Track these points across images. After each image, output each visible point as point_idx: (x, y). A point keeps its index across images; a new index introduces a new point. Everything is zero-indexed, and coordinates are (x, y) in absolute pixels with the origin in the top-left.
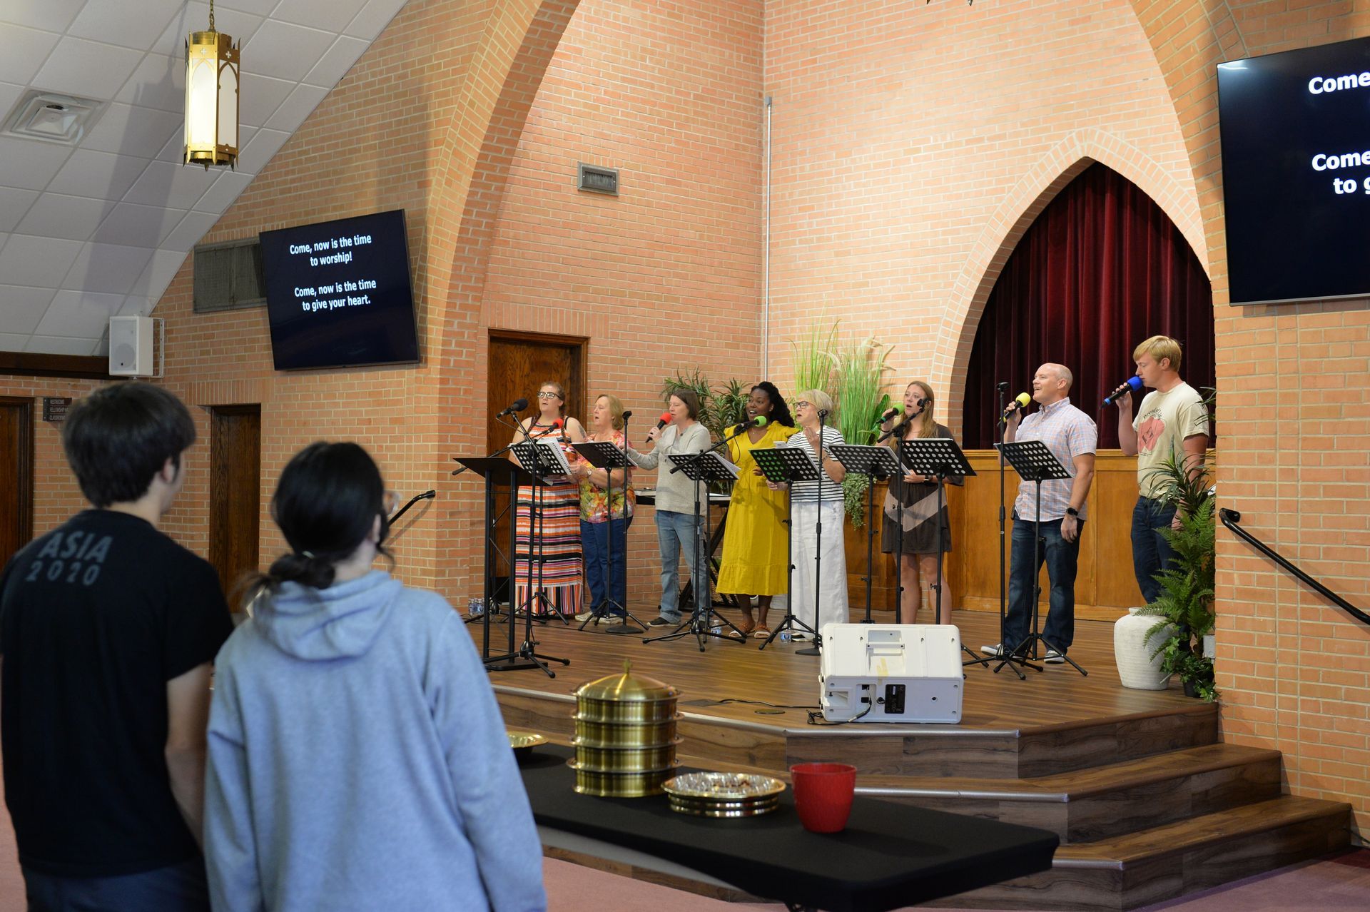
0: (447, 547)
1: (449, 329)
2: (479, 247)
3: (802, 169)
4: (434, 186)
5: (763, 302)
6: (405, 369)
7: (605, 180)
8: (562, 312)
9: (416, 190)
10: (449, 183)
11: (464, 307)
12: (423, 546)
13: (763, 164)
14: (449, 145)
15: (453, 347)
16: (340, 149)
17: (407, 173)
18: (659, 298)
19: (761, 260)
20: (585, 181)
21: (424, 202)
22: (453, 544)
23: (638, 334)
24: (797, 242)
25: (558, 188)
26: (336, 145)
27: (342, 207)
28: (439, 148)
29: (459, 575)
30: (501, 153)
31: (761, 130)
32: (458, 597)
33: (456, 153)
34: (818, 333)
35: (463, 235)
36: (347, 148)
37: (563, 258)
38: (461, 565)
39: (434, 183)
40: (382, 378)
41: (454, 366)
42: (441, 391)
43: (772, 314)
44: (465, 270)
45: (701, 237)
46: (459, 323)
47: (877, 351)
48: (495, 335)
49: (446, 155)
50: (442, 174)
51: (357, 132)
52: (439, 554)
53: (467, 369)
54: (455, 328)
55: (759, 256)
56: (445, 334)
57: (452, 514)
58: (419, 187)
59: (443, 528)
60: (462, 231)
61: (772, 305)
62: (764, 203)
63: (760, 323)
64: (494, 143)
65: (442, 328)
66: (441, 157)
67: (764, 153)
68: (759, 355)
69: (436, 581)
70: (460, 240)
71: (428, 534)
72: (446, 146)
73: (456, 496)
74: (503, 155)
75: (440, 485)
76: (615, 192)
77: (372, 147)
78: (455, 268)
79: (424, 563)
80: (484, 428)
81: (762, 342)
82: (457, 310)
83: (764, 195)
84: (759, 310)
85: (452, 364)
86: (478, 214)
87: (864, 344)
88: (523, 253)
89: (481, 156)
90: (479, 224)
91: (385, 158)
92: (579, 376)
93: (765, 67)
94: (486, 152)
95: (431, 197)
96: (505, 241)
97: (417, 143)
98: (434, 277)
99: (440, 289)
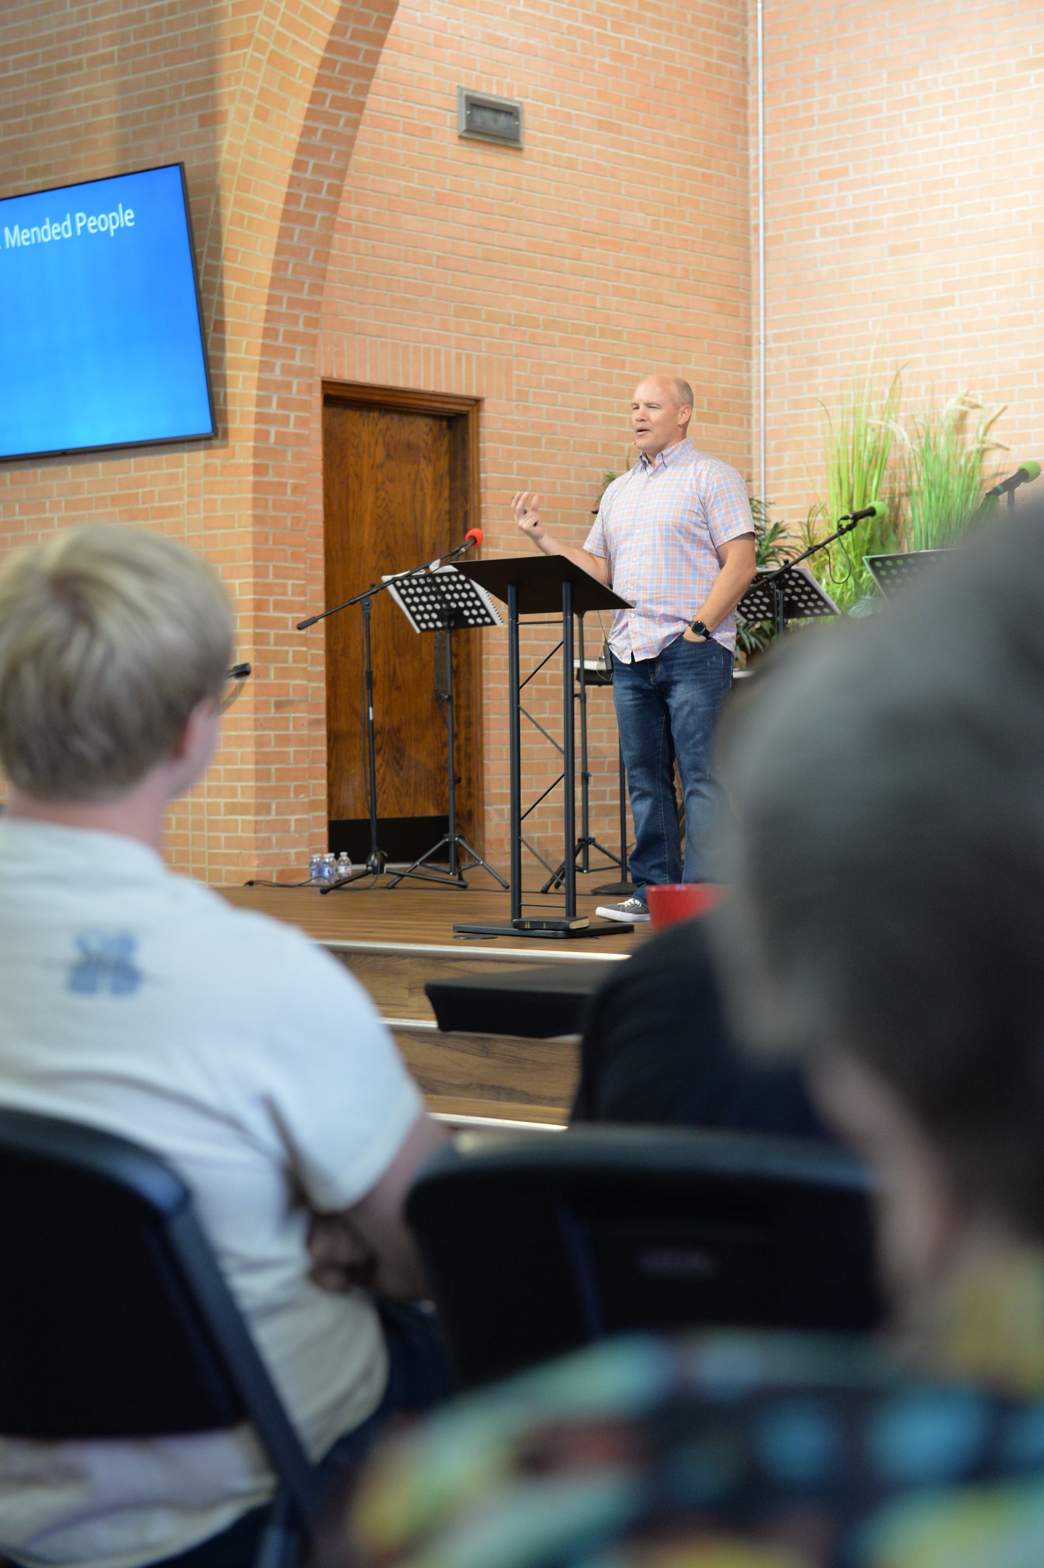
0: (272, 763)
1: (266, 376)
2: (316, 228)
3: (824, 104)
4: (232, 121)
5: (754, 340)
6: (184, 451)
7: (503, 120)
8: (437, 352)
9: (196, 129)
10: (262, 114)
11: (292, 337)
12: (228, 762)
13: (750, 98)
14: (261, 47)
15: (273, 409)
16: (41, 66)
17: (176, 101)
18: (590, 332)
19: (749, 268)
20: (470, 120)
21: (213, 152)
22: (282, 758)
23: (560, 394)
24: (818, 233)
25: (427, 132)
26: (33, 59)
28: (241, 52)
29: (293, 813)
30: (356, 58)
31: (745, 38)
32: (293, 851)
33: (274, 60)
34: (866, 390)
35: (292, 207)
36: (54, 63)
37: (438, 257)
38: (296, 795)
39: (231, 116)
40: (136, 470)
41: (276, 443)
42: (257, 487)
43: (773, 361)
44: (294, 271)
45: (655, 224)
46: (283, 365)
47: (973, 419)
48: (331, 392)
49: (256, 64)
50: (247, 98)
51: (74, 34)
52: (260, 775)
53: (297, 449)
54: (277, 375)
55: (745, 261)
56: (262, 384)
57: (279, 705)
58: (201, 126)
59: (265, 729)
60: (290, 198)
61: (772, 345)
62: (752, 167)
63: (749, 379)
64: (346, 40)
65: (256, 374)
66: (244, 69)
67: (751, 78)
68: (749, 435)
69: (256, 822)
70: (287, 216)
71: (240, 742)
72: (255, 49)
73: (284, 673)
74: (359, 62)
75: (259, 655)
76: (517, 140)
77: (108, 58)
78: (278, 266)
79: (232, 792)
80: (320, 556)
81: (754, 410)
82: (280, 342)
83: (752, 153)
84: (748, 355)
85: (272, 439)
86: (317, 169)
87: (950, 406)
88: (373, 247)
89: (326, 64)
90: (316, 187)
91: (131, 77)
92: (465, 468)
94: (333, 56)
95: (227, 141)
96: (345, 224)
97: (195, 45)
98: (236, 284)
99: (249, 305)
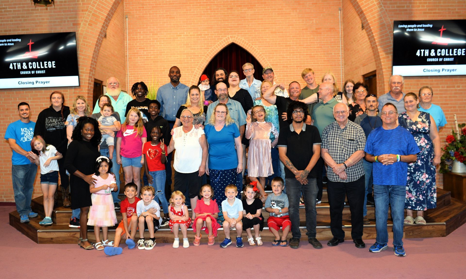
3: (140, 37)
10: (90, 25)
13: (125, 34)
15: (90, 81)
17: (66, 20)
19: (125, 62)
24: (139, 58)
27: (27, 30)
28: (84, 12)
31: (124, 24)
33: (94, 15)
39: (82, 24)
41: (90, 88)
43: (130, 78)
44: (95, 55)
45: (118, 54)
46: (92, 73)
49: (89, 15)
50: (86, 21)
58: (73, 25)
60: (97, 42)
61: (130, 75)
62: (126, 46)
63: (125, 81)
65: (88, 75)
66: (85, 16)
70: (96, 45)
72: (88, 12)
82: (92, 69)
84: (125, 77)
93: (125, 7)
95: (80, 29)
97: (72, 10)
98: (82, 57)
99: (86, 61)
